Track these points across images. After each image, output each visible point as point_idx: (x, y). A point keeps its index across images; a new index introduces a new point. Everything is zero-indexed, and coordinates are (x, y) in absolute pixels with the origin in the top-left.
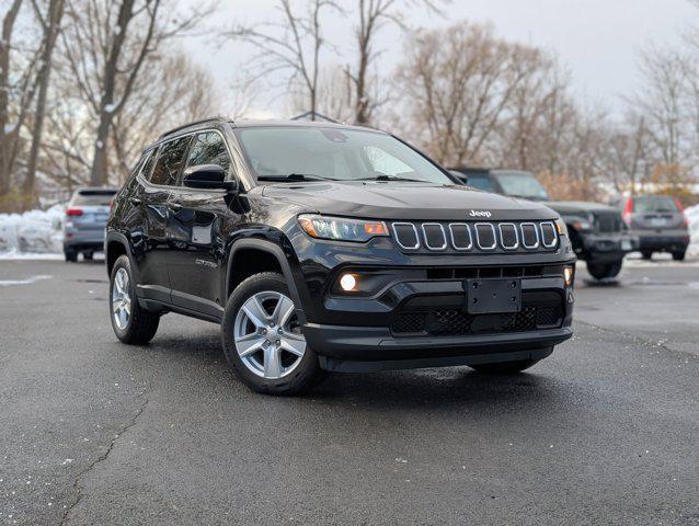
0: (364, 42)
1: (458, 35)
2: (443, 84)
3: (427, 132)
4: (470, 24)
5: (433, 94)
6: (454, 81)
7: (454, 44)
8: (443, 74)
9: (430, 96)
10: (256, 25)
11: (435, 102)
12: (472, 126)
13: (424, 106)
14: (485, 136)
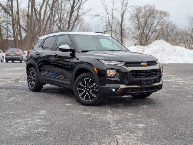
0: (122, 16)
1: (146, 8)
2: (142, 20)
3: (138, 32)
4: (149, 5)
5: (140, 23)
6: (145, 19)
7: (145, 10)
8: (142, 18)
9: (139, 23)
10: (100, 14)
11: (140, 25)
12: (149, 31)
13: (137, 26)
14: (152, 33)
